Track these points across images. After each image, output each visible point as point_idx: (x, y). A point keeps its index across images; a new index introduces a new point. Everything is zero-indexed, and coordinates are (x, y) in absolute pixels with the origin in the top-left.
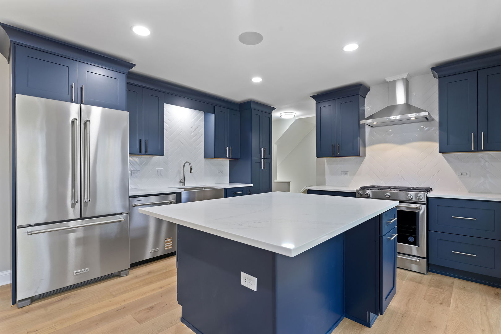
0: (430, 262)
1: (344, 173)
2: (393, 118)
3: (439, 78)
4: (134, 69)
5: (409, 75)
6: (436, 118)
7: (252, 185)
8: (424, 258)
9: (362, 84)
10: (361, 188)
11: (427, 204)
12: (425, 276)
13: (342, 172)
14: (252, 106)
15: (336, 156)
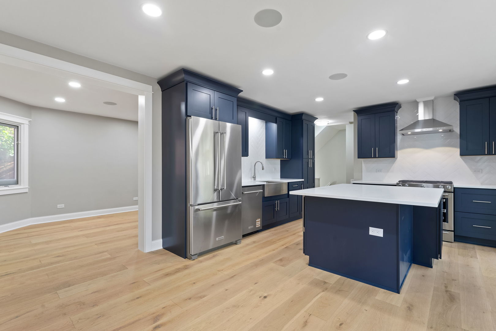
0: (455, 234)
1: (379, 171)
2: (418, 130)
3: (460, 101)
4: (241, 94)
5: (436, 98)
6: (457, 130)
7: (303, 180)
8: (452, 231)
9: (398, 103)
10: (400, 181)
11: (454, 192)
12: (453, 244)
13: (377, 170)
14: (304, 117)
15: (375, 157)
